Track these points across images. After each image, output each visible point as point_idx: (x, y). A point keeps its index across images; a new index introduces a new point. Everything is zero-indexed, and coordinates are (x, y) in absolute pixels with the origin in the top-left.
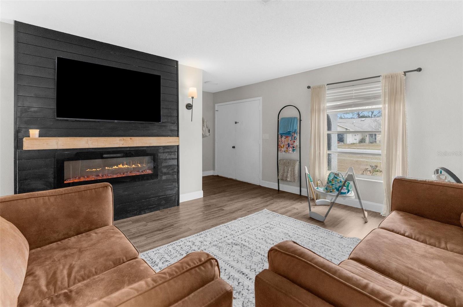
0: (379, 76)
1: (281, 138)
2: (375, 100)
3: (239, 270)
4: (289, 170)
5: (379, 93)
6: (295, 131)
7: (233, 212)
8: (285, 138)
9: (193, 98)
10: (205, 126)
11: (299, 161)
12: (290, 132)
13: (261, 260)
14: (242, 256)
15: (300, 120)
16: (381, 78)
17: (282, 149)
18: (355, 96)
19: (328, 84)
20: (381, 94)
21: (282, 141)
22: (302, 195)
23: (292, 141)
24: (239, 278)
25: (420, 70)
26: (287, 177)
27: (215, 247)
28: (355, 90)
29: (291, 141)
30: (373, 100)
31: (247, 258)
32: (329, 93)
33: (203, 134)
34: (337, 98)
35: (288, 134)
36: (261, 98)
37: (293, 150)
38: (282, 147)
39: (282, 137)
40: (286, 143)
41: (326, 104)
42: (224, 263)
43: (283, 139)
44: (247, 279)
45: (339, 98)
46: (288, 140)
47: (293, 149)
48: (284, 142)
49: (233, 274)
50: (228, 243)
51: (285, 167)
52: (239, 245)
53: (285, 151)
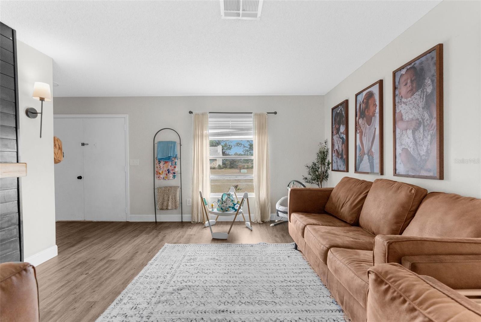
0: (251, 113)
1: (159, 164)
2: (247, 132)
3: (215, 310)
4: (170, 197)
5: (251, 126)
6: (176, 156)
7: (131, 259)
8: (164, 164)
9: (42, 99)
10: (57, 146)
11: (180, 187)
12: (170, 157)
13: (221, 291)
14: (201, 296)
15: (181, 145)
16: (252, 114)
17: (161, 175)
18: (232, 126)
19: (210, 113)
20: (252, 127)
21: (160, 167)
22: (184, 222)
23: (173, 167)
24: (224, 317)
25: (275, 113)
26: (167, 206)
27: (160, 305)
28: (232, 121)
29: (171, 166)
30: (246, 132)
31: (208, 296)
32: (211, 121)
33: (55, 158)
34: (216, 126)
35: (168, 159)
36: (127, 116)
37: (174, 177)
38: (161, 173)
39: (159, 162)
40: (166, 169)
41: (208, 131)
42: (192, 313)
43: (161, 164)
44: (232, 314)
45: (218, 126)
46: (168, 166)
47: (173, 175)
48: (163, 168)
49: (215, 318)
50: (170, 292)
51: (165, 195)
52: (183, 288)
53: (164, 178)
